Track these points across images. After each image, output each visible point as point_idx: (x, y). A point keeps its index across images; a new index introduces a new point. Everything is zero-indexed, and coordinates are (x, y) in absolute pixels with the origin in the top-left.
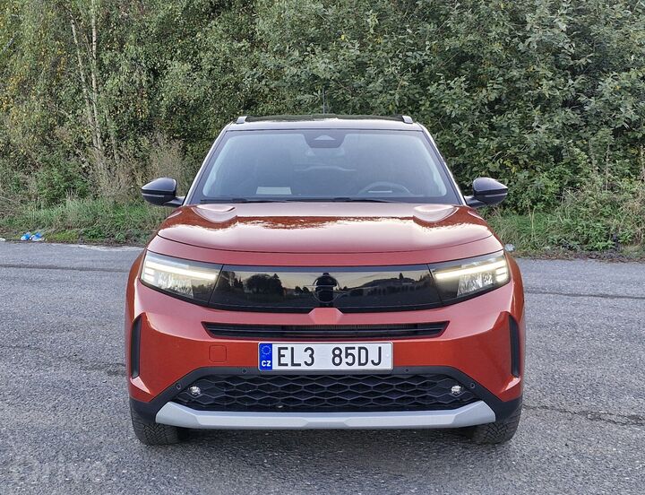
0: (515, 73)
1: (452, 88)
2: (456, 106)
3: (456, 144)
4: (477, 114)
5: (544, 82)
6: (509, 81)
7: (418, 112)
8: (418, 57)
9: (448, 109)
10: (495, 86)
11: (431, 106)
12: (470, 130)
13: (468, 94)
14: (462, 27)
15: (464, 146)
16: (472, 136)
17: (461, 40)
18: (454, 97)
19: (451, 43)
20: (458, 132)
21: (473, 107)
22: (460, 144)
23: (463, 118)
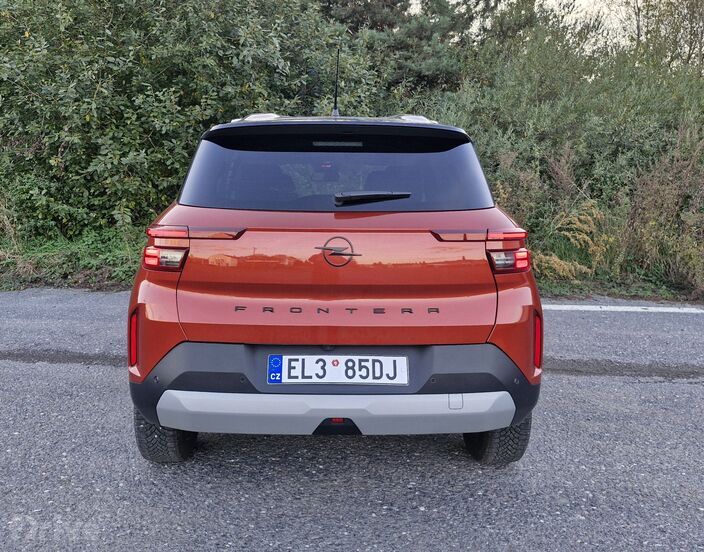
0: (229, 89)
1: (160, 101)
2: (167, 121)
3: (168, 163)
4: (191, 131)
5: (260, 100)
6: (225, 99)
7: (124, 126)
8: (121, 63)
9: (157, 124)
10: (209, 102)
11: (138, 119)
12: (183, 148)
13: (179, 108)
14: (170, 36)
15: (177, 165)
16: (186, 155)
17: (169, 48)
18: (164, 110)
19: (157, 52)
20: (171, 150)
21: (187, 124)
22: (173, 163)
23: (175, 134)
